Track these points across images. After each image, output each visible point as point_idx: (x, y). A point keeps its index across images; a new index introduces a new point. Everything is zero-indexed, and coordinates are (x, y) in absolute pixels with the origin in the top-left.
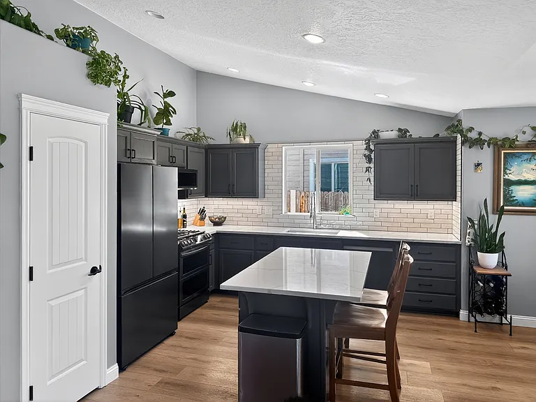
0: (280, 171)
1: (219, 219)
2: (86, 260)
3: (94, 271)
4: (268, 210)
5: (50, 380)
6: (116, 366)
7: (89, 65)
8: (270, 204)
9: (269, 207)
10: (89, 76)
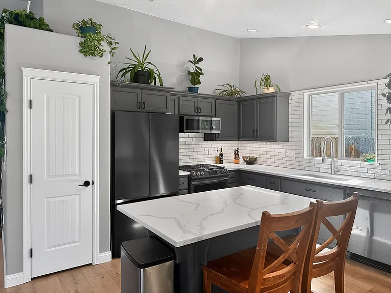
0: (302, 116)
1: (250, 159)
2: (80, 176)
3: (87, 184)
4: (291, 153)
5: (49, 248)
6: (110, 253)
7: (81, 44)
8: (294, 148)
9: (291, 151)
10: (81, 51)
